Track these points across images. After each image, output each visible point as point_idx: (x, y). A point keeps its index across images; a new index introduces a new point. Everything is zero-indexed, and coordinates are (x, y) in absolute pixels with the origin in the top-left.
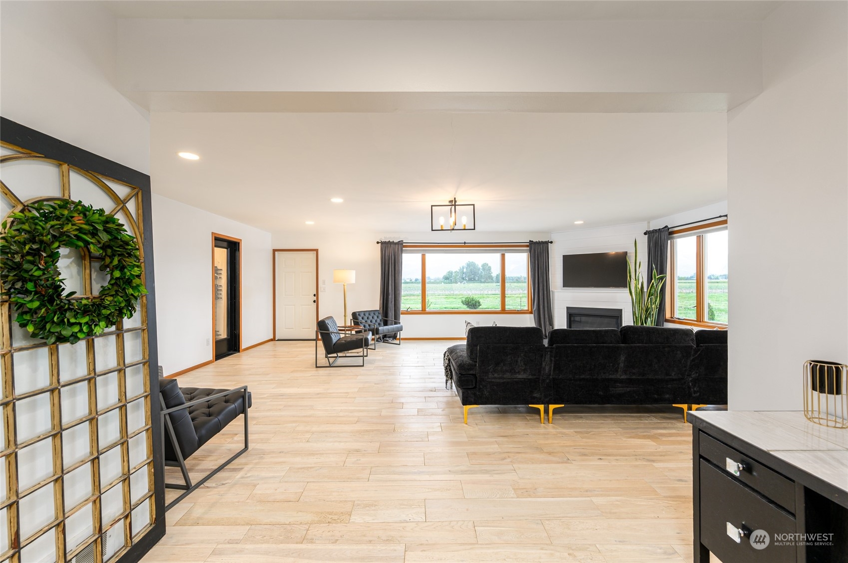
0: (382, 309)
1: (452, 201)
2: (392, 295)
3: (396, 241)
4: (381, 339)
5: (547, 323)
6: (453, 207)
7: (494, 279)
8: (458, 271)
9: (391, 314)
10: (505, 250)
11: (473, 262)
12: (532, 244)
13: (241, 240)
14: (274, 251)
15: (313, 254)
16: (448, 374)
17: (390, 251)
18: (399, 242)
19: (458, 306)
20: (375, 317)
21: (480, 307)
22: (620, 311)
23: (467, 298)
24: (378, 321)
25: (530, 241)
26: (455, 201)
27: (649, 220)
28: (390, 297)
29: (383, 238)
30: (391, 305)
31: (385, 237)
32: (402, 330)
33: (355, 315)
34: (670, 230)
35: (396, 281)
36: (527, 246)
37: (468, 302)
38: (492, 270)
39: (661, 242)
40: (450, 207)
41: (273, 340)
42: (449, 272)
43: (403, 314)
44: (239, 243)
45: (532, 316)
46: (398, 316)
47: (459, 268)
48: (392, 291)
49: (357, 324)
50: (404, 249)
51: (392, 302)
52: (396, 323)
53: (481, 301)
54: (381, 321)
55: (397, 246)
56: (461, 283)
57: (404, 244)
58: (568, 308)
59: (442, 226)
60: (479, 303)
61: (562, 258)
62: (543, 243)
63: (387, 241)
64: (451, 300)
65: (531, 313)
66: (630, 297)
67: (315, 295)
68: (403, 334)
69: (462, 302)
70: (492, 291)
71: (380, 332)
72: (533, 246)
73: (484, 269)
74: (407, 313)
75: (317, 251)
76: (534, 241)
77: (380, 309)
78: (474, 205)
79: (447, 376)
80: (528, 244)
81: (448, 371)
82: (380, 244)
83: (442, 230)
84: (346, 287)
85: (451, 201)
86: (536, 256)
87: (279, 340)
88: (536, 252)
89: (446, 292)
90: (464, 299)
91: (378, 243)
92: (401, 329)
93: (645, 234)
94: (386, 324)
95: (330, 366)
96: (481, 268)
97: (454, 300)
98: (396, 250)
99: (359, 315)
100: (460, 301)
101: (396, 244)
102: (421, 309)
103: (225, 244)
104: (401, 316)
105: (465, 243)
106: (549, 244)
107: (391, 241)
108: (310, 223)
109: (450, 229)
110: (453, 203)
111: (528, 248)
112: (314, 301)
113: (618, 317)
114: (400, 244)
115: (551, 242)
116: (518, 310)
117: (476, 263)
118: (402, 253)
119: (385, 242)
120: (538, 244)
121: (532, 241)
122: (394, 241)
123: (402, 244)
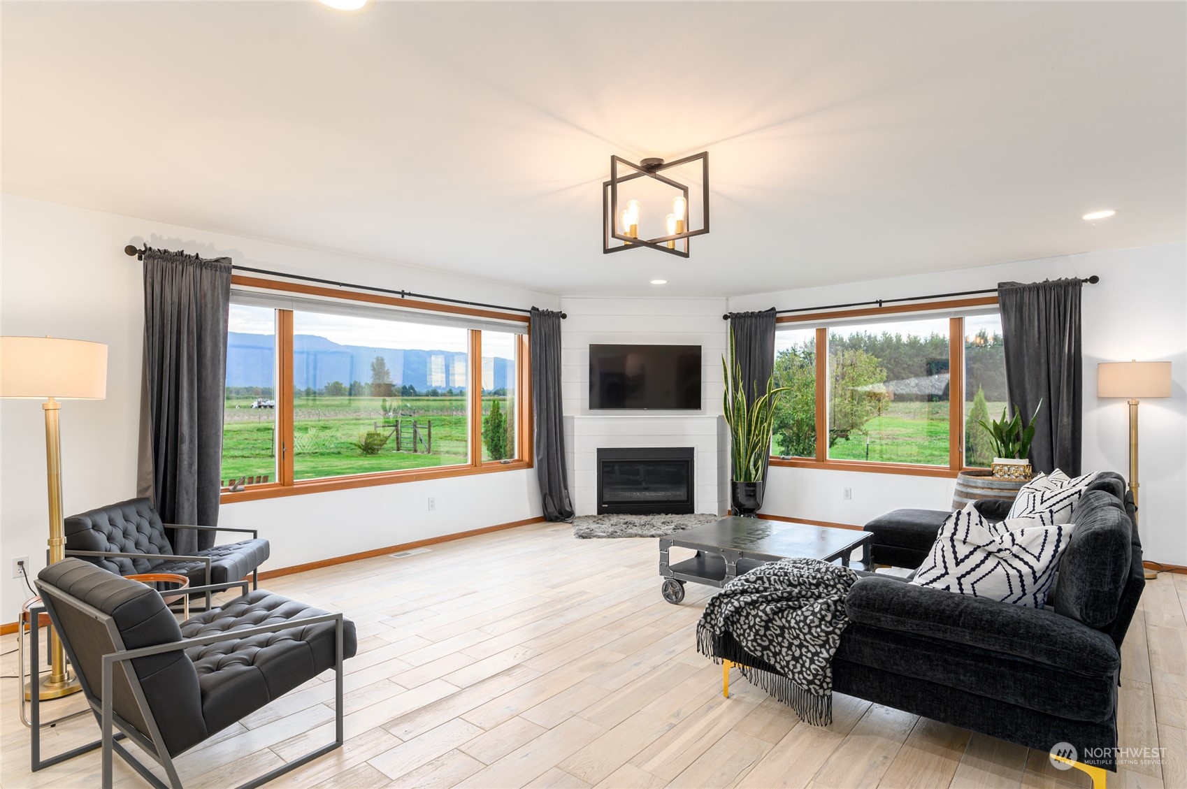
2: (191, 441)
3: (206, 256)
9: (189, 506)
10: (482, 321)
12: (535, 314)
17: (182, 285)
18: (217, 261)
22: (691, 451)
25: (534, 308)
27: (726, 294)
28: (185, 448)
30: (189, 477)
34: (778, 316)
36: (526, 319)
43: (225, 500)
45: (533, 471)
46: (212, 513)
48: (191, 427)
50: (233, 286)
51: (191, 465)
55: (208, 273)
58: (599, 451)
61: (588, 350)
62: (551, 315)
63: (173, 249)
65: (530, 465)
72: (535, 320)
74: (237, 496)
76: (540, 309)
77: (145, 490)
80: (529, 314)
84: (53, 415)
88: (543, 333)
91: (131, 250)
93: (725, 317)
98: (208, 286)
101: (204, 265)
102: (278, 482)
104: (221, 508)
105: (403, 293)
106: (560, 319)
111: (527, 324)
113: (686, 462)
114: (221, 266)
115: (564, 316)
118: (227, 300)
119: (165, 251)
120: (545, 315)
121: (538, 309)
122: (200, 256)
123: (228, 270)
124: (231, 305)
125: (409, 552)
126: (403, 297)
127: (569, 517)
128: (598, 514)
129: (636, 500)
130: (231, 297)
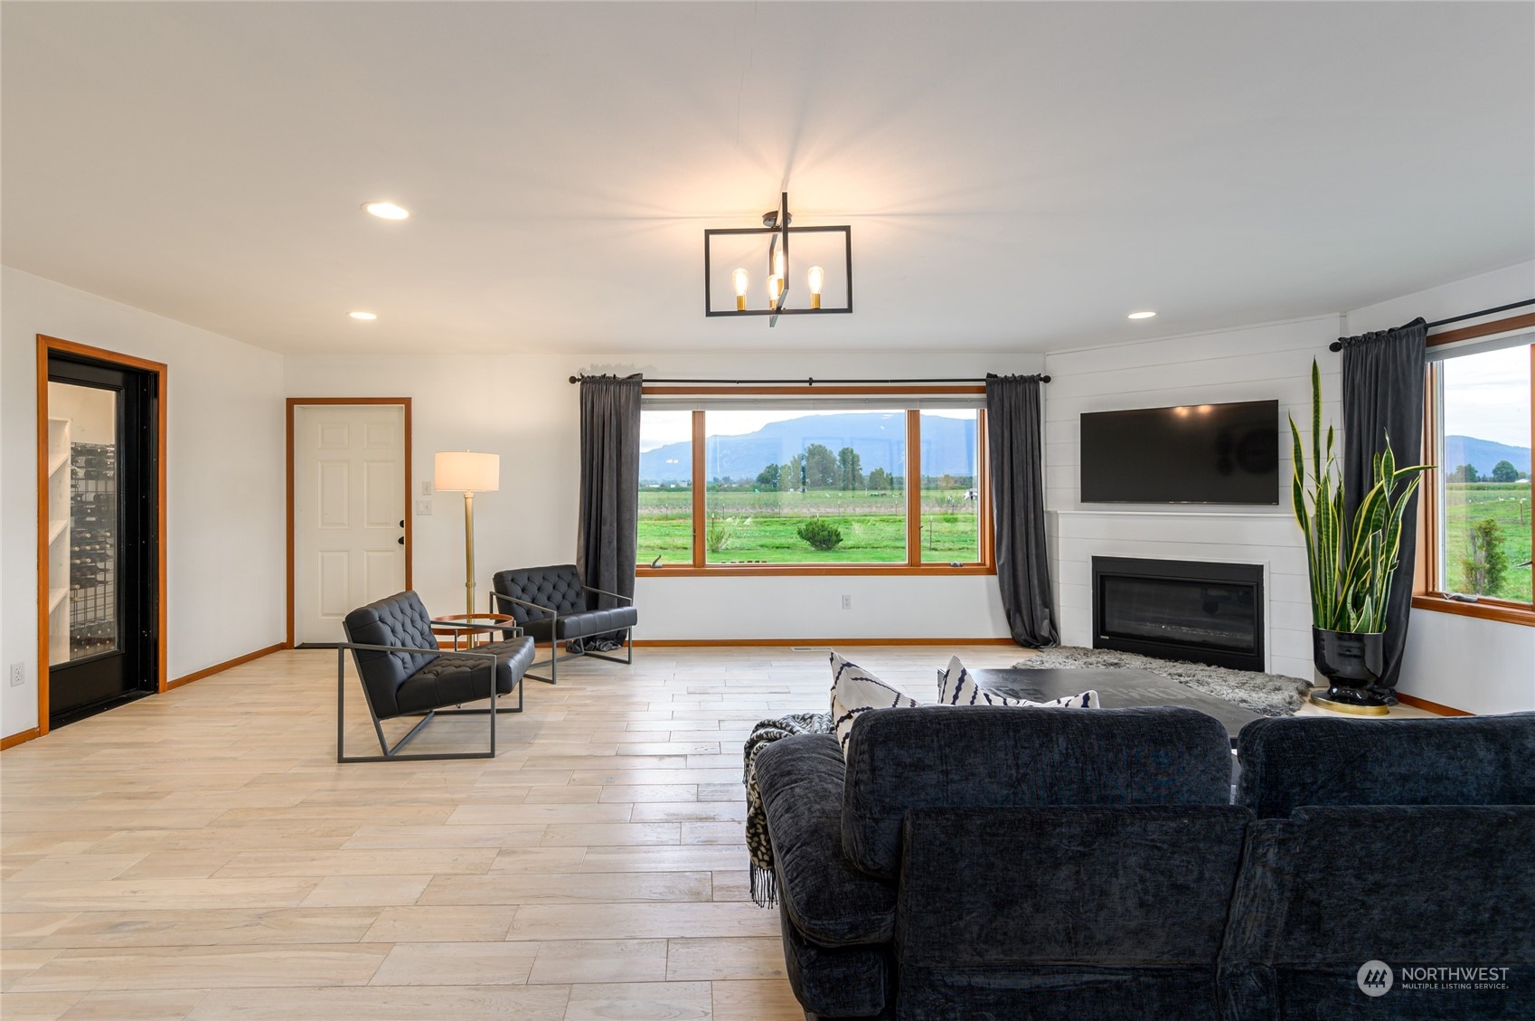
0: (583, 561)
1: (776, 213)
2: (611, 524)
3: (622, 375)
4: (579, 646)
5: (1038, 601)
6: (780, 235)
7: (866, 482)
8: (789, 464)
9: (609, 574)
10: (921, 400)
11: (820, 446)
12: (994, 383)
13: (165, 366)
14: (291, 403)
15: (397, 412)
16: (759, 843)
17: (605, 401)
18: (630, 377)
19: (791, 541)
20: (563, 587)
21: (840, 544)
22: (1258, 570)
23: (811, 524)
24: (571, 595)
25: (989, 375)
26: (786, 216)
27: (1343, 306)
28: (606, 528)
29: (589, 369)
30: (609, 551)
31: (592, 366)
32: (635, 624)
33: (503, 582)
34: (1432, 331)
35: (624, 486)
36: (980, 390)
37: (813, 532)
38: (862, 463)
39: (1396, 370)
40: (770, 235)
41: (288, 645)
42: (769, 467)
43: (642, 574)
44: (156, 375)
45: (994, 579)
46: (627, 582)
47: (792, 459)
48: (611, 513)
49: (506, 607)
50: (643, 396)
51: (610, 543)
52: (621, 603)
53: (841, 529)
54: (578, 595)
55: (624, 388)
56: (796, 489)
57: (645, 385)
58: (1096, 560)
59: (740, 300)
60: (838, 535)
61: (1079, 421)
62: (1023, 380)
63: (598, 374)
64: (774, 528)
65: (991, 571)
66: (1302, 533)
67: (402, 524)
68: (637, 633)
69: (800, 533)
70: (863, 507)
71: (567, 632)
72: (997, 389)
73: (844, 461)
74: (655, 571)
75: (407, 402)
76: (1001, 375)
77: (578, 560)
78: (847, 229)
79: (754, 851)
80: (984, 384)
81: (757, 835)
82: (578, 384)
83: (741, 313)
84: (470, 501)
85: (771, 216)
86: (1006, 416)
87: (304, 646)
88: (1007, 405)
89: (764, 510)
90: (803, 526)
91: (573, 380)
92: (632, 619)
93: (1334, 347)
94: (593, 604)
95: (388, 757)
96: (838, 458)
97: (781, 528)
98: (623, 400)
99: (513, 580)
100: (794, 529)
101: (621, 383)
102: (691, 562)
103: (117, 378)
104: (637, 580)
105: (811, 381)
106: (1041, 383)
107: (610, 374)
108: (363, 316)
109: (767, 308)
110: (779, 224)
111: (984, 396)
112: (401, 541)
113: (1252, 587)
114: (635, 381)
116: (955, 565)
117: (828, 448)
118: (639, 409)
119: (593, 377)
120: (1010, 382)
121: (996, 376)
122: (617, 376)
123: (639, 384)
124: (642, 413)
125: (812, 648)
126: (810, 384)
127: (1046, 645)
128: (1094, 647)
129: (1146, 635)
130: (642, 406)
